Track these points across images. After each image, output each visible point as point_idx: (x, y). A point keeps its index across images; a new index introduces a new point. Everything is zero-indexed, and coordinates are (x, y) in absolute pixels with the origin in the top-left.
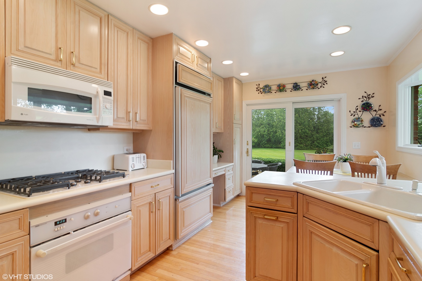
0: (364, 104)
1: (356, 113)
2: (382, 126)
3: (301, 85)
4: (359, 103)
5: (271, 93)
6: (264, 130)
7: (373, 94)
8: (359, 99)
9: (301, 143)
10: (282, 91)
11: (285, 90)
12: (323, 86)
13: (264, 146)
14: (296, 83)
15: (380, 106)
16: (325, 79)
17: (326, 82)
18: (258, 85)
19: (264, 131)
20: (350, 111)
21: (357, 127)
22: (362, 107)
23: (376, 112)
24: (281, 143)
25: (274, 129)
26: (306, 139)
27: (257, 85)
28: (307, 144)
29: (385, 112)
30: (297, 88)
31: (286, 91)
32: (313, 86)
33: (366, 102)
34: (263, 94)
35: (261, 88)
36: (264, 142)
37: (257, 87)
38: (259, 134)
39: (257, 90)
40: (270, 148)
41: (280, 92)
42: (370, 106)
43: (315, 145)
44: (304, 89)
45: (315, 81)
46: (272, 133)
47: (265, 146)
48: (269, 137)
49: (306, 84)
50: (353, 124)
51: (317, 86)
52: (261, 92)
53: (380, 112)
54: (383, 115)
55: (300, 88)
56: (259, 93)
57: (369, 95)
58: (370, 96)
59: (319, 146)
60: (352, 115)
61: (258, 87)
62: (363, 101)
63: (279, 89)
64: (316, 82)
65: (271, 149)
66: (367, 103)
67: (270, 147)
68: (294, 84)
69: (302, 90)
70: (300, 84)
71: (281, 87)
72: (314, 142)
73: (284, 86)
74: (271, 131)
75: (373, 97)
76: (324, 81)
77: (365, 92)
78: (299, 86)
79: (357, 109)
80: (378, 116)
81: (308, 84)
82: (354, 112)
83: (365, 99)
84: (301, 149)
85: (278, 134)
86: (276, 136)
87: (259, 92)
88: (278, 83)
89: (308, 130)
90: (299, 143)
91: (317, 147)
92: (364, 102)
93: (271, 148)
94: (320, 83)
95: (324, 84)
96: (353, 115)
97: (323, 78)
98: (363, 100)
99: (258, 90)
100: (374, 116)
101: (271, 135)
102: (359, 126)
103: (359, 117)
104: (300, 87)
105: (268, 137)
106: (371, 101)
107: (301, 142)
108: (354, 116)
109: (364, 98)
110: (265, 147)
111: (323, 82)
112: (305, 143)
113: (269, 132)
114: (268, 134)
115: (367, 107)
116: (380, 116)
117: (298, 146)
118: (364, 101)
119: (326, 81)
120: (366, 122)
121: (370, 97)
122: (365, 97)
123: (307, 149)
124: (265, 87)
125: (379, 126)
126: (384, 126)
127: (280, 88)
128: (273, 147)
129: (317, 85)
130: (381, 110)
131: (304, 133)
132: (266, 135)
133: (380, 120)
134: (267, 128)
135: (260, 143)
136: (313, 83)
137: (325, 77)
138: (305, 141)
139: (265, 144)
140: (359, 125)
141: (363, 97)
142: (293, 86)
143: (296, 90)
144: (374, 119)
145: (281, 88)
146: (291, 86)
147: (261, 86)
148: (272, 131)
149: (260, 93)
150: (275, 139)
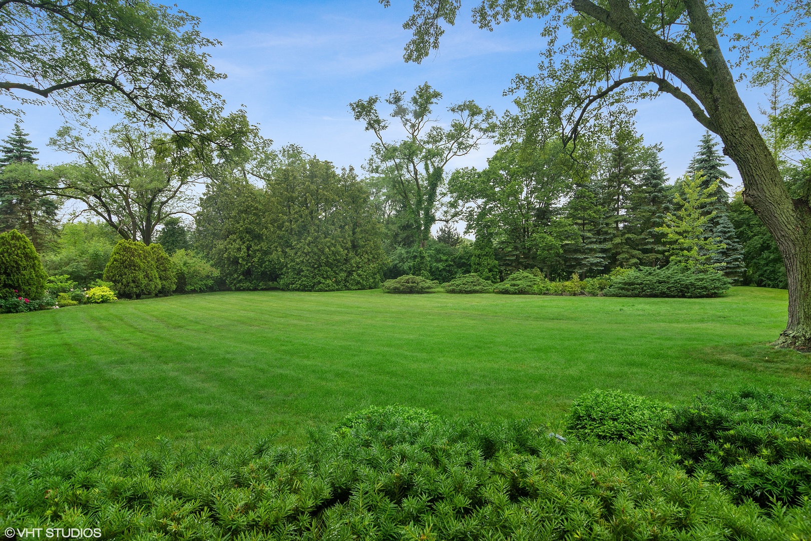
6: (237, 246)
9: (328, 277)
13: (235, 285)
19: (239, 250)
24: (282, 278)
25: (264, 245)
26: (337, 267)
28: (340, 279)
36: (236, 276)
38: (225, 255)
40: (251, 290)
43: (354, 280)
46: (258, 254)
47: (238, 285)
48: (250, 264)
59: (361, 281)
65: (252, 293)
67: (251, 288)
72: (352, 275)
74: (256, 250)
84: (326, 291)
85: (274, 256)
86: (269, 261)
89: (342, 246)
90: (324, 278)
91: (356, 285)
93: (255, 289)
101: (256, 260)
105: (247, 264)
107: (327, 275)
110: (238, 290)
112: (335, 277)
113: (250, 252)
114: (249, 255)
117: (321, 283)
123: (338, 290)
128: (259, 288)
131: (334, 253)
132: (243, 260)
134: (244, 243)
135: (226, 279)
138: (335, 272)
139: (240, 281)
148: (258, 250)
150: (266, 268)
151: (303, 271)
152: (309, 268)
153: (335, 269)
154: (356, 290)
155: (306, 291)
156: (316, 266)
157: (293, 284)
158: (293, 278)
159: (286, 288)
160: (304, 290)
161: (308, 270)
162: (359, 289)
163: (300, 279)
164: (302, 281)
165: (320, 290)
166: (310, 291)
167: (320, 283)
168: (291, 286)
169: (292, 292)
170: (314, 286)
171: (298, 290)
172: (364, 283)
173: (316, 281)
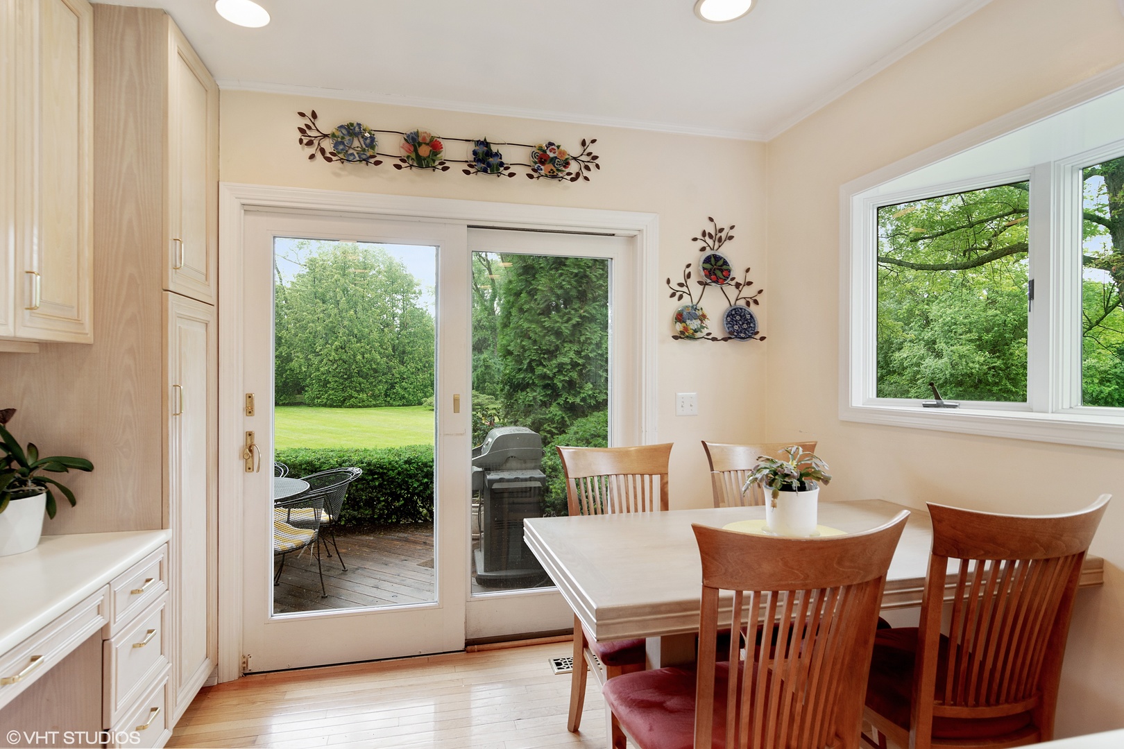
0: (707, 260)
1: (685, 289)
2: (758, 336)
3: (509, 155)
4: (694, 255)
5: (378, 163)
7: (732, 227)
8: (695, 239)
9: (362, 390)
10: (427, 167)
11: (441, 163)
12: (586, 173)
14: (485, 143)
15: (748, 270)
16: (591, 148)
17: (597, 161)
18: (309, 114)
20: (668, 282)
21: (692, 338)
22: (704, 269)
23: (737, 291)
24: (306, 391)
26: (374, 377)
27: (302, 115)
28: (377, 392)
29: (760, 292)
30: (489, 165)
31: (445, 169)
32: (549, 167)
33: (713, 252)
34: (336, 164)
35: (325, 136)
37: (302, 123)
39: (301, 141)
41: (420, 166)
42: (724, 267)
43: (397, 393)
44: (521, 172)
45: (558, 147)
49: (521, 155)
50: (679, 327)
51: (567, 170)
52: (323, 151)
53: (747, 292)
54: (756, 302)
55: (502, 164)
56: (312, 157)
57: (721, 230)
58: (723, 235)
59: (406, 395)
60: (673, 295)
61: (309, 127)
62: (703, 249)
63: (413, 156)
64: (563, 153)
66: (717, 258)
68: (478, 143)
69: (511, 175)
70: (503, 150)
71: (420, 144)
72: (393, 387)
73: (435, 146)
75: (731, 238)
76: (589, 154)
77: (711, 219)
78: (498, 155)
79: (689, 276)
80: (742, 303)
81: (533, 155)
82: (681, 285)
83: (710, 242)
84: (360, 407)
85: (294, 364)
86: (290, 369)
87: (311, 150)
88: (409, 128)
89: (380, 353)
90: (355, 391)
91: (400, 399)
92: (708, 252)
94: (575, 159)
95: (588, 168)
96: (678, 294)
97: (584, 143)
98: (705, 245)
99: (310, 143)
100: (732, 303)
102: (698, 335)
103: (695, 301)
104: (503, 160)
106: (726, 251)
107: (361, 388)
108: (681, 298)
109: (707, 238)
111: (584, 158)
112: (372, 390)
115: (716, 270)
116: (748, 304)
117: (353, 397)
118: (708, 248)
119: (595, 158)
120: (715, 324)
121: (723, 238)
122: (711, 236)
123: (375, 406)
124: (344, 131)
125: (750, 337)
126: (762, 339)
127: (416, 151)
128: (281, 403)
129: (566, 164)
130: (750, 283)
131: (369, 361)
133: (748, 317)
136: (552, 155)
137: (593, 141)
138: (371, 383)
140: (696, 331)
141: (704, 234)
142: (475, 153)
143: (485, 171)
144: (733, 313)
145: (424, 151)
146: (464, 152)
147: (326, 124)
149: (319, 156)
150: (287, 378)
151: (330, 382)
152: (337, 379)
153: (372, 380)
154: (399, 406)
155: (334, 407)
156: (345, 376)
157: (318, 398)
158: (319, 391)
159: (311, 404)
160: (331, 406)
161: (336, 381)
162: (403, 405)
163: (326, 392)
164: (330, 395)
165: (352, 406)
166: (340, 407)
167: (351, 397)
168: (316, 400)
169: (317, 408)
170: (344, 400)
171: (325, 405)
172: (411, 397)
173: (346, 394)
